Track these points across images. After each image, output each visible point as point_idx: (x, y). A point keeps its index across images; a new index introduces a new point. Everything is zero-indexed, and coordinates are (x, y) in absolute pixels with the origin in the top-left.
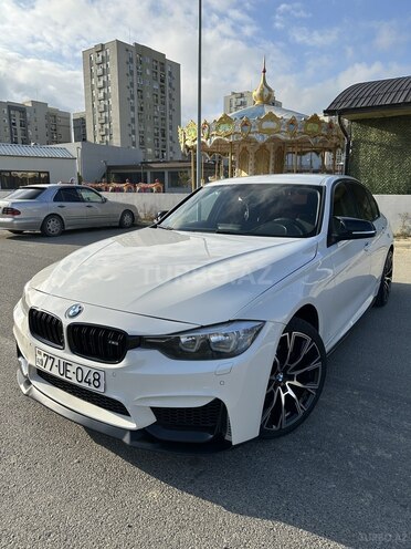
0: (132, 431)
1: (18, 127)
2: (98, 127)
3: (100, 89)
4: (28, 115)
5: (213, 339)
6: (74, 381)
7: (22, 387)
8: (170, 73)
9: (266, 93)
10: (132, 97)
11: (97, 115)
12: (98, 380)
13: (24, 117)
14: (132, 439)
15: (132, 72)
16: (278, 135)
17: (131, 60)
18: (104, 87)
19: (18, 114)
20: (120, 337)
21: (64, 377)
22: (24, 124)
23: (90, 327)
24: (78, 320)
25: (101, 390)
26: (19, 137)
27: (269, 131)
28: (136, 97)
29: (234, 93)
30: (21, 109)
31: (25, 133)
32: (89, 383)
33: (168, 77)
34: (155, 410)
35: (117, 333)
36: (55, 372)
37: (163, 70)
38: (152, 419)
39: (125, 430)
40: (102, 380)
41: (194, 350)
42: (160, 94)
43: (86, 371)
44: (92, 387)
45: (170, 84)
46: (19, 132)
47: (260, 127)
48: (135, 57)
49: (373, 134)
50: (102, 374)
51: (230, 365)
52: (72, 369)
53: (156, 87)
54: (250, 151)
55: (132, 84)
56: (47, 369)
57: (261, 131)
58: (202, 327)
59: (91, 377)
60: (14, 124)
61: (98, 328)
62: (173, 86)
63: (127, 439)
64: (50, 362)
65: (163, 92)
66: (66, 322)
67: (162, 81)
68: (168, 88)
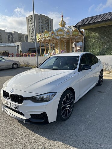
0: (26, 120)
1: (10, 38)
2: (31, 37)
3: (31, 27)
4: (13, 35)
5: (44, 97)
6: (12, 108)
7: (2, 109)
8: (50, 22)
9: (63, 23)
10: (40, 29)
11: (31, 34)
13: (12, 36)
14: (25, 122)
15: (39, 22)
16: (64, 36)
17: (39, 19)
18: (32, 27)
19: (10, 35)
20: (22, 97)
21: (10, 107)
22: (12, 38)
23: (15, 95)
24: (13, 93)
25: (18, 110)
26: (11, 41)
27: (61, 35)
28: (41, 28)
29: (68, 26)
30: (11, 34)
31: (12, 40)
33: (49, 23)
34: (31, 115)
35: (21, 97)
36: (8, 106)
37: (48, 21)
38: (30, 117)
39: (24, 119)
40: (18, 108)
41: (39, 100)
42: (47, 28)
43: (15, 105)
44: (16, 109)
45: (50, 25)
46: (11, 40)
47: (57, 34)
48: (40, 18)
49: (93, 34)
50: (18, 106)
51: (47, 104)
52: (12, 105)
53: (46, 26)
54: (58, 42)
55: (40, 25)
56: (7, 105)
57: (58, 35)
58: (41, 94)
59: (16, 107)
60: (9, 38)
61: (17, 95)
62: (51, 25)
63: (24, 122)
64: (7, 103)
65: (48, 27)
66: (10, 94)
67: (48, 24)
68: (50, 26)
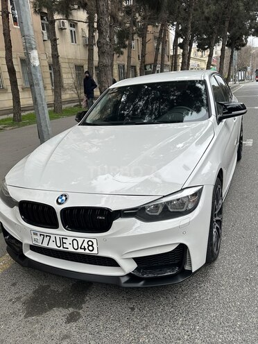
6: (71, 249)
12: (92, 246)
21: (61, 248)
24: (67, 205)
25: (95, 252)
32: (85, 249)
34: (136, 260)
36: (52, 246)
38: (135, 266)
40: (95, 246)
41: (158, 214)
43: (80, 241)
44: (87, 251)
50: (94, 241)
51: (188, 220)
52: (68, 241)
56: (45, 245)
58: (164, 197)
59: (85, 245)
64: (47, 239)
